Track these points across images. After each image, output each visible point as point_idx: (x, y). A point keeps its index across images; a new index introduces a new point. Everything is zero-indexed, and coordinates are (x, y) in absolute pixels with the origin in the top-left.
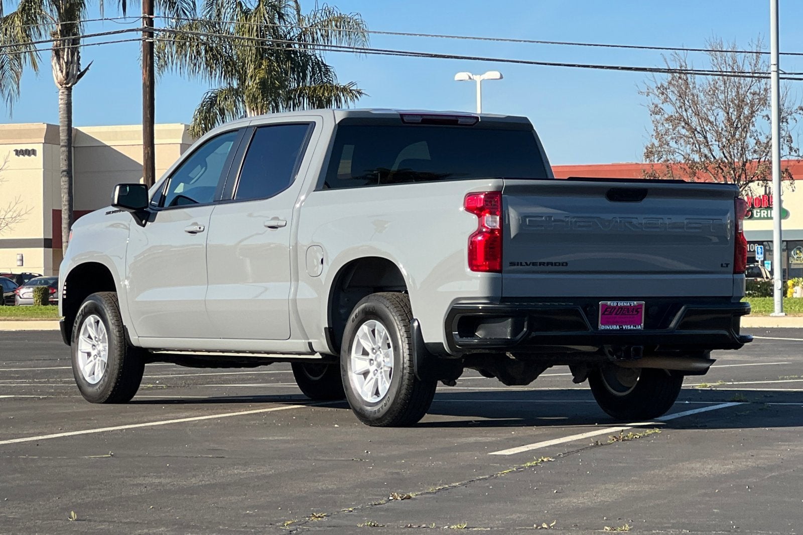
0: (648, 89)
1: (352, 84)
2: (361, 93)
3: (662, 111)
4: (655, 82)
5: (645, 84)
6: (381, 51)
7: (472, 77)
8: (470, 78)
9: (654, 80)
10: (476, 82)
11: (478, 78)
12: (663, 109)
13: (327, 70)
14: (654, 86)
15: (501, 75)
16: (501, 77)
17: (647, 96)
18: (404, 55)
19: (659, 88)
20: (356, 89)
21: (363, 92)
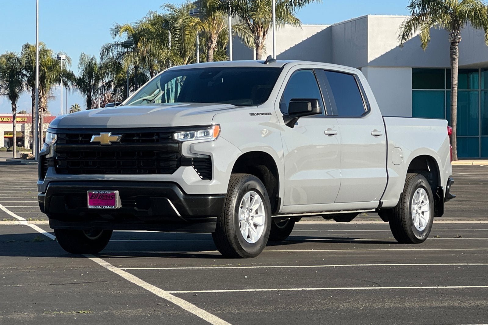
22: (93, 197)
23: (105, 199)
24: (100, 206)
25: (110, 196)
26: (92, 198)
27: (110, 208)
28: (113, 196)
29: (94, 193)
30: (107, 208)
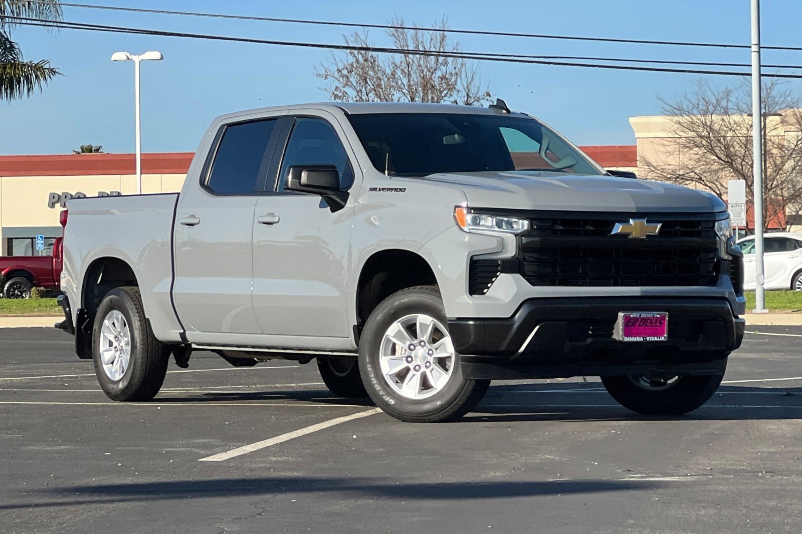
0: (326, 72)
1: (44, 61)
2: (54, 72)
3: (346, 95)
4: (336, 64)
5: (323, 66)
6: (96, 26)
7: (130, 58)
8: (128, 58)
9: (335, 63)
10: (134, 62)
11: (136, 59)
12: (346, 93)
13: (12, 47)
14: (334, 69)
15: (162, 55)
16: (162, 58)
17: (325, 79)
18: (121, 32)
19: (339, 71)
20: (48, 67)
21: (57, 70)
22: (631, 323)
23: (649, 325)
24: (641, 338)
25: (656, 321)
26: (629, 324)
27: (658, 339)
28: (662, 321)
29: (632, 316)
30: (653, 340)
